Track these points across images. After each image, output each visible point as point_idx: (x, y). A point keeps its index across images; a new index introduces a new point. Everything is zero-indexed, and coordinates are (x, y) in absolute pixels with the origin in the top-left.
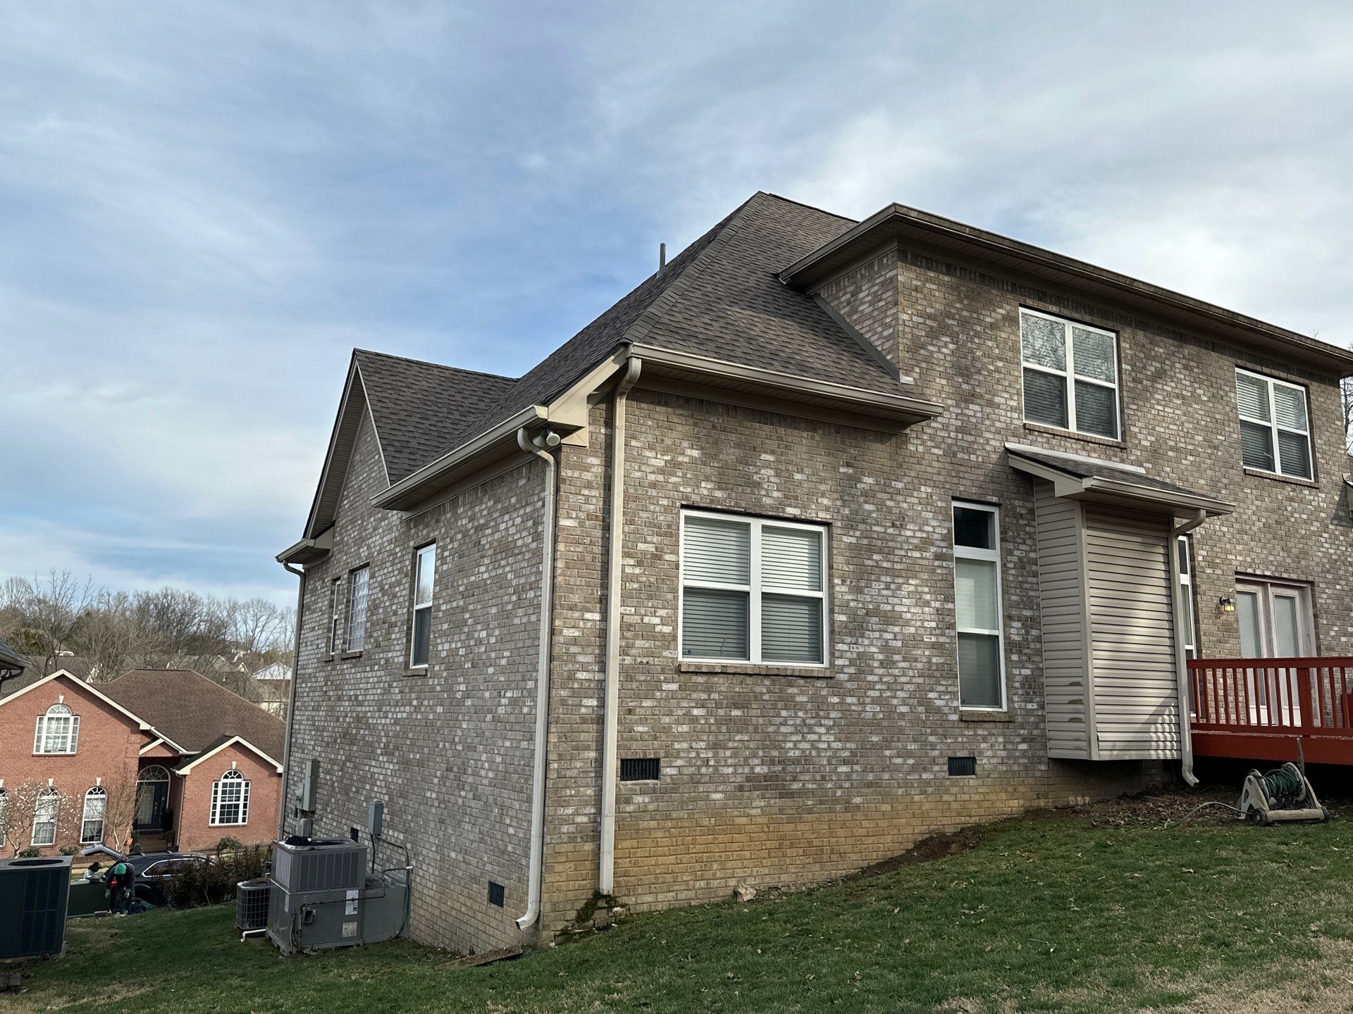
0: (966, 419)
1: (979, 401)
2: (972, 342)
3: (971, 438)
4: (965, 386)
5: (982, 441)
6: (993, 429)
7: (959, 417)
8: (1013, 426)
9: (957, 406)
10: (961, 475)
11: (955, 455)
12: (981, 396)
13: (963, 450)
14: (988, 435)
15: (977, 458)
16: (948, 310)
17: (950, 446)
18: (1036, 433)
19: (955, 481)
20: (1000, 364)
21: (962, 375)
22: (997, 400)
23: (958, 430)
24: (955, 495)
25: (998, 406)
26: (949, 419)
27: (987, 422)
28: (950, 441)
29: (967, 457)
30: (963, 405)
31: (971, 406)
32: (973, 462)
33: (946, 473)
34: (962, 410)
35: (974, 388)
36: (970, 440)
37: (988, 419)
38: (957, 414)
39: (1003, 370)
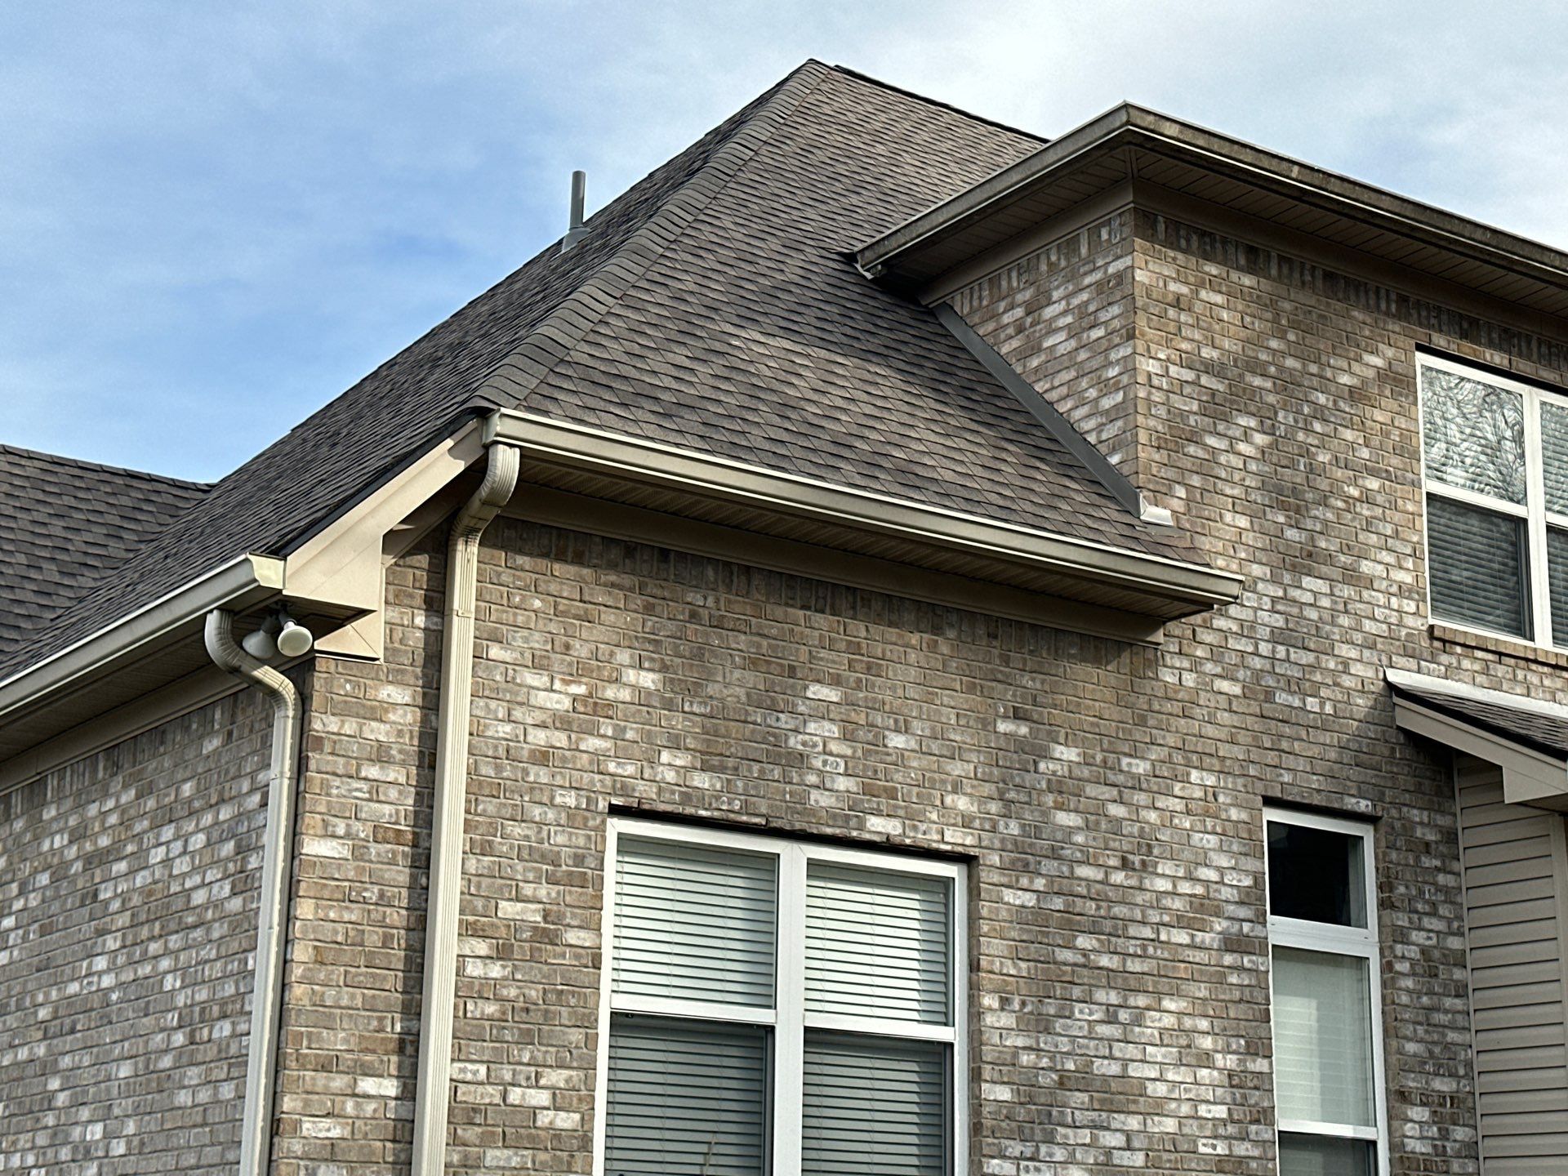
0: (1295, 611)
1: (1324, 569)
2: (1308, 430)
3: (1307, 658)
4: (1291, 534)
5: (1332, 665)
6: (1358, 638)
7: (1279, 607)
8: (1404, 632)
9: (1275, 580)
10: (1285, 745)
11: (1269, 696)
12: (1329, 559)
13: (1290, 685)
14: (1345, 651)
15: (1322, 705)
16: (1250, 353)
17: (1258, 674)
18: (1459, 650)
19: (1271, 758)
20: (1373, 484)
21: (1284, 507)
22: (1366, 567)
23: (1277, 637)
24: (1271, 794)
25: (1369, 583)
26: (1255, 609)
27: (1344, 620)
28: (1257, 663)
29: (1297, 703)
30: (1287, 578)
31: (1307, 581)
32: (1312, 716)
33: (1250, 740)
34: (1285, 590)
35: (1312, 538)
36: (1304, 662)
37: (1346, 612)
38: (1274, 600)
39: (1380, 499)
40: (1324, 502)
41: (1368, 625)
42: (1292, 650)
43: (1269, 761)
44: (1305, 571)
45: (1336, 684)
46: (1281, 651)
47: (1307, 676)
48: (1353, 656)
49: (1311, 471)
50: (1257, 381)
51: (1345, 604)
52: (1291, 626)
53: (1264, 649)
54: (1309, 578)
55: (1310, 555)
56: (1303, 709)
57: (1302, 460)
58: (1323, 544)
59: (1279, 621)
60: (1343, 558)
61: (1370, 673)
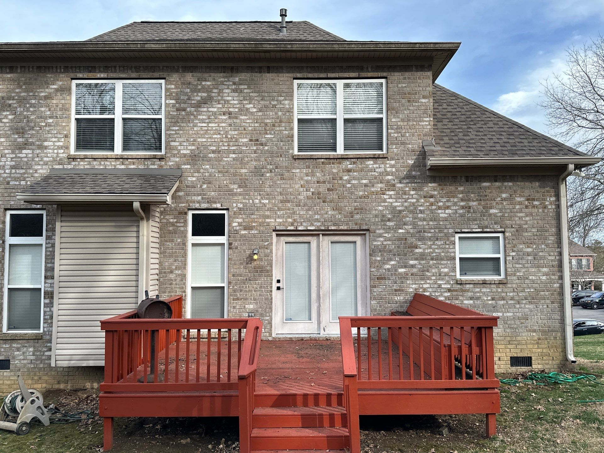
0: (19, 160)
1: (30, 147)
2: (28, 111)
4: (20, 140)
5: (31, 172)
6: (41, 163)
7: (13, 160)
8: (58, 159)
9: (13, 153)
12: (32, 144)
13: (15, 179)
14: (36, 167)
15: (26, 182)
16: (9, 95)
17: (5, 178)
18: (79, 160)
19: (7, 199)
20: (51, 121)
22: (46, 144)
24: (7, 207)
25: (46, 148)
26: (5, 162)
28: (5, 175)
29: (17, 183)
30: (17, 151)
36: (21, 172)
40: (32, 128)
41: (45, 159)
42: (17, 170)
44: (23, 149)
45: (32, 176)
46: (13, 171)
47: (22, 176)
48: (39, 168)
49: (28, 122)
50: (11, 102)
51: (37, 155)
52: (17, 164)
53: (7, 171)
55: (26, 144)
56: (20, 185)
57: (25, 120)
58: (31, 140)
59: (13, 163)
60: (37, 143)
61: (45, 171)
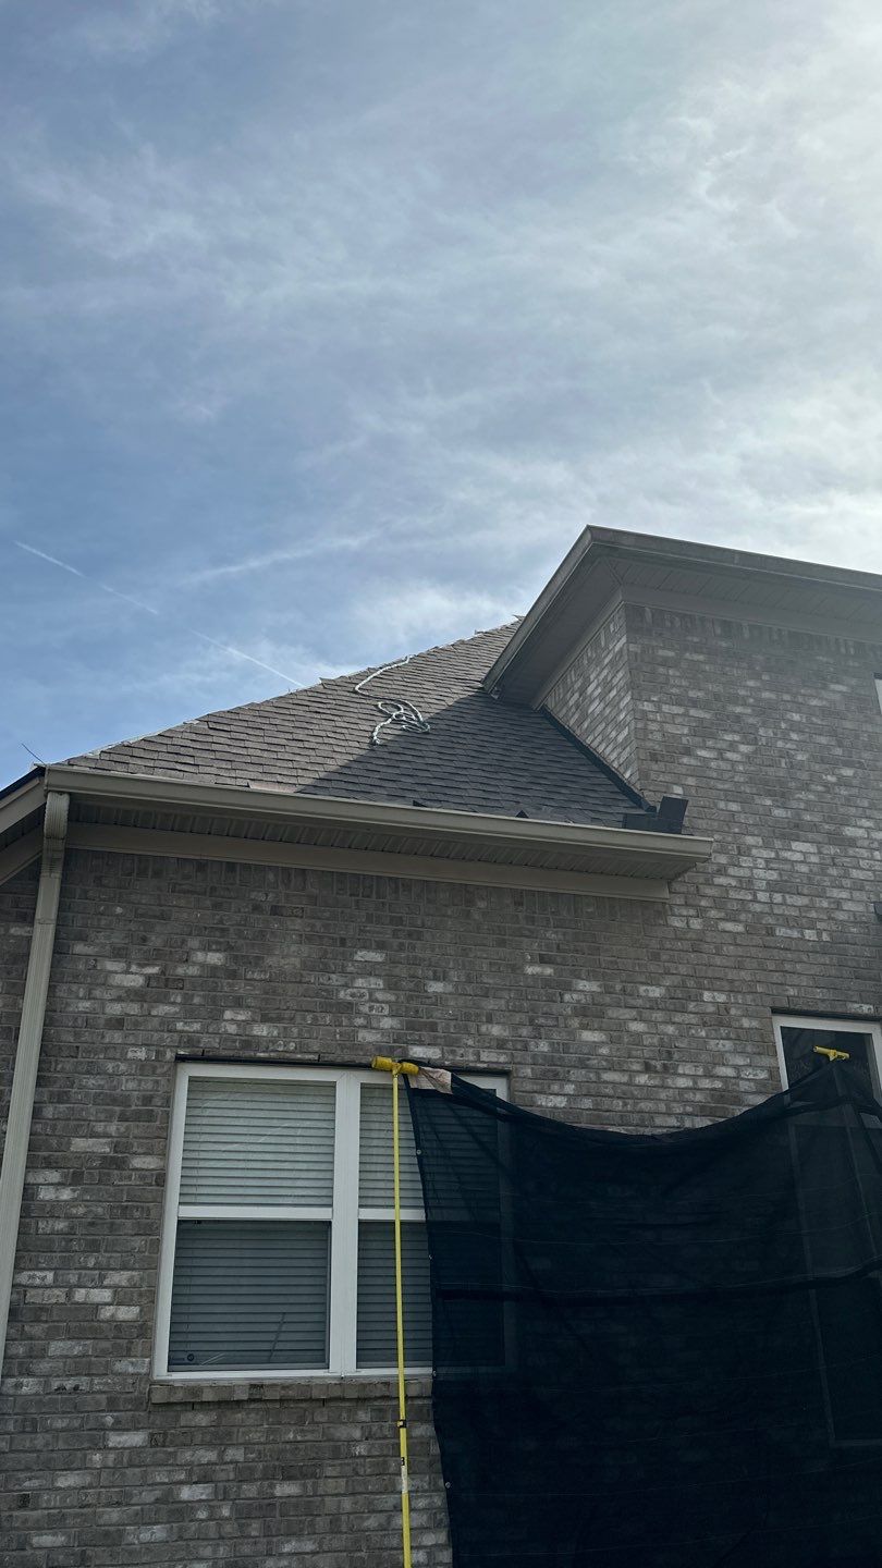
0: (787, 867)
1: (810, 835)
3: (802, 901)
4: (779, 812)
5: (825, 905)
6: (847, 883)
7: (770, 866)
9: (767, 846)
10: (788, 967)
12: (815, 827)
13: (787, 922)
14: (836, 893)
15: (817, 935)
17: (759, 916)
19: (776, 977)
20: (848, 772)
22: (849, 831)
24: (778, 1005)
27: (833, 871)
28: (757, 908)
29: (795, 934)
30: (778, 844)
31: (795, 845)
32: (810, 944)
33: (755, 965)
34: (777, 853)
35: (798, 815)
36: (799, 903)
37: (834, 864)
38: (767, 861)
39: (855, 782)
40: (805, 787)
41: (855, 873)
42: (787, 896)
43: (775, 980)
44: (793, 837)
45: (830, 918)
46: (778, 898)
47: (804, 914)
48: (844, 897)
50: (738, 710)
51: (833, 859)
52: (785, 878)
53: (762, 896)
54: (797, 843)
55: (797, 826)
56: (802, 939)
57: (783, 761)
58: (808, 818)
59: (774, 876)
60: (827, 827)
61: (861, 908)
